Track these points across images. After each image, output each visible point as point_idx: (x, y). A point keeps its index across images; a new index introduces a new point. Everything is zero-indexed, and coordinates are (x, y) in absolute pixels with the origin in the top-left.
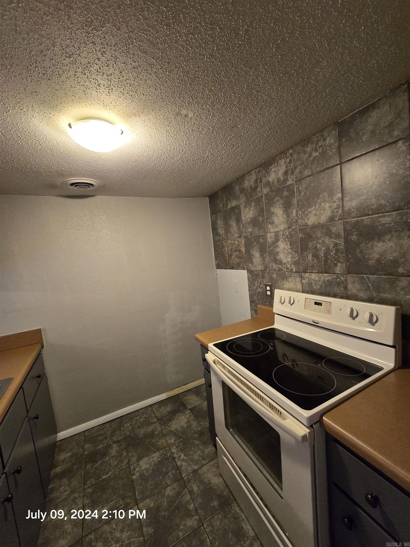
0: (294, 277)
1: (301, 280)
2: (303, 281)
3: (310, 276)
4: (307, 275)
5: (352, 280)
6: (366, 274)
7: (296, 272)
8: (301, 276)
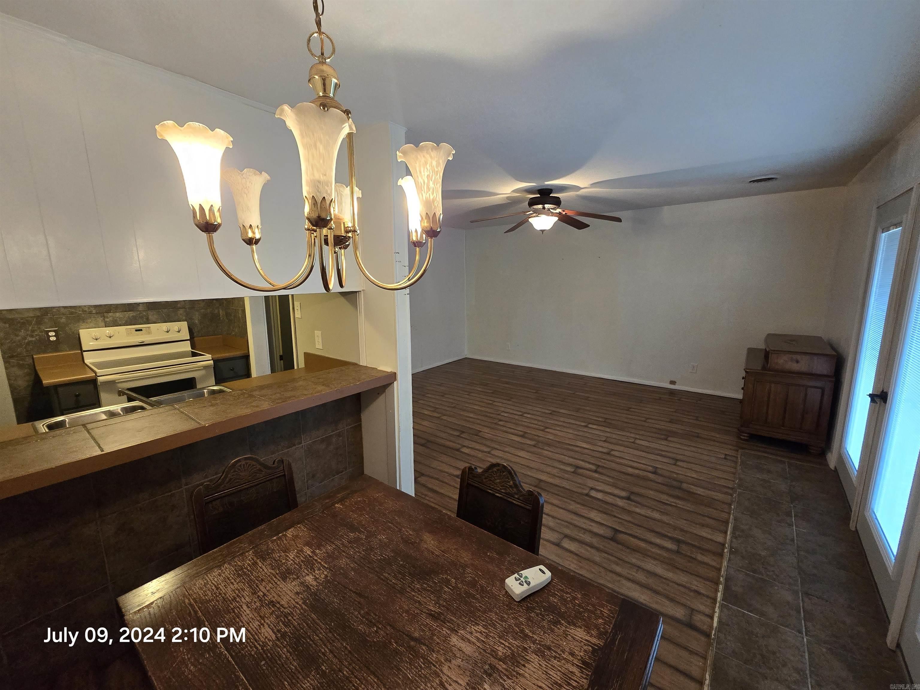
0: (94, 317)
1: (104, 319)
2: (106, 320)
3: (114, 315)
4: (110, 314)
5: (152, 313)
6: (160, 309)
7: (97, 313)
8: (104, 316)
